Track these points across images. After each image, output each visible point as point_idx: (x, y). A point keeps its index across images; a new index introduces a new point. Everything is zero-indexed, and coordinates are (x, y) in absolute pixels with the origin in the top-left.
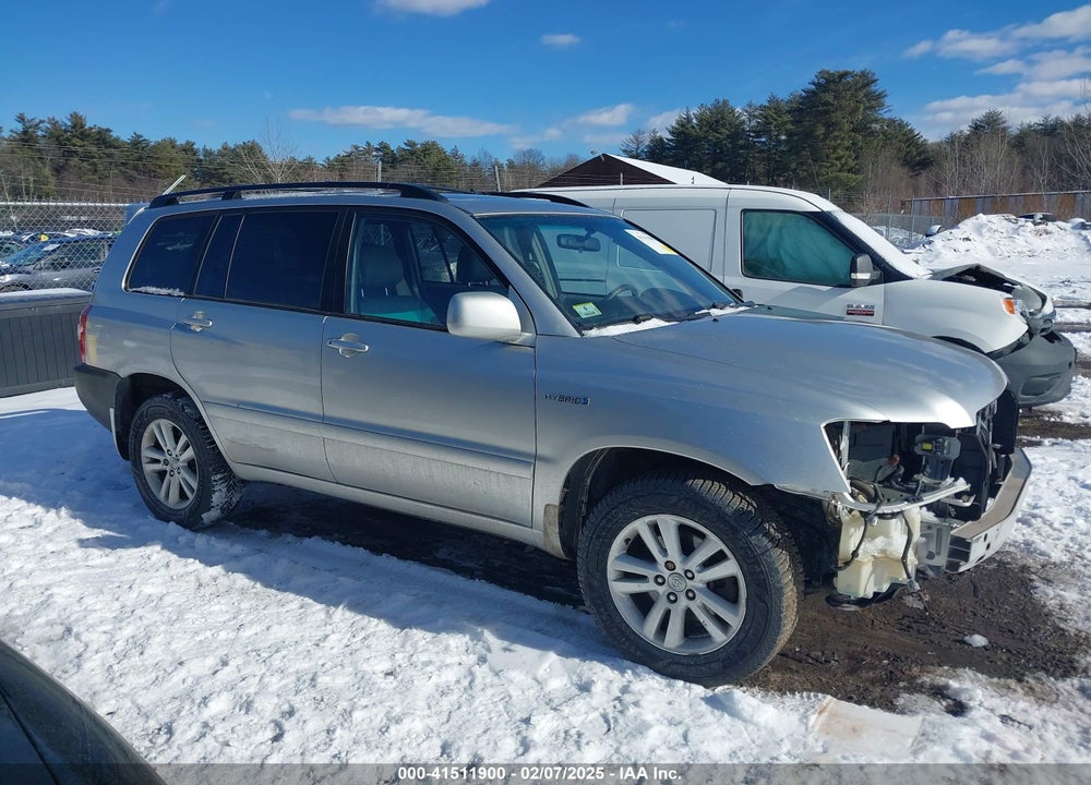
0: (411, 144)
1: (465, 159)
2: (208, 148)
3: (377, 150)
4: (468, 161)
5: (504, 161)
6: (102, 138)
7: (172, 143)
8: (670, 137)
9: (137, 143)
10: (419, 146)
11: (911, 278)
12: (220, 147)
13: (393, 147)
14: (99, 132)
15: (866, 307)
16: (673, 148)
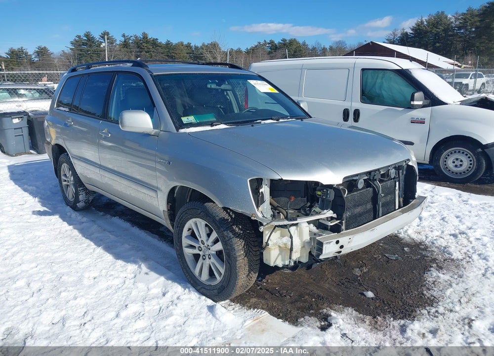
0: (284, 40)
1: (309, 46)
2: (196, 45)
3: (269, 43)
4: (310, 47)
5: (327, 47)
6: (154, 43)
7: (182, 44)
8: (412, 32)
9: (168, 44)
10: (288, 41)
11: (447, 104)
12: (201, 45)
13: (276, 42)
14: (153, 40)
15: (421, 119)
16: (412, 37)
